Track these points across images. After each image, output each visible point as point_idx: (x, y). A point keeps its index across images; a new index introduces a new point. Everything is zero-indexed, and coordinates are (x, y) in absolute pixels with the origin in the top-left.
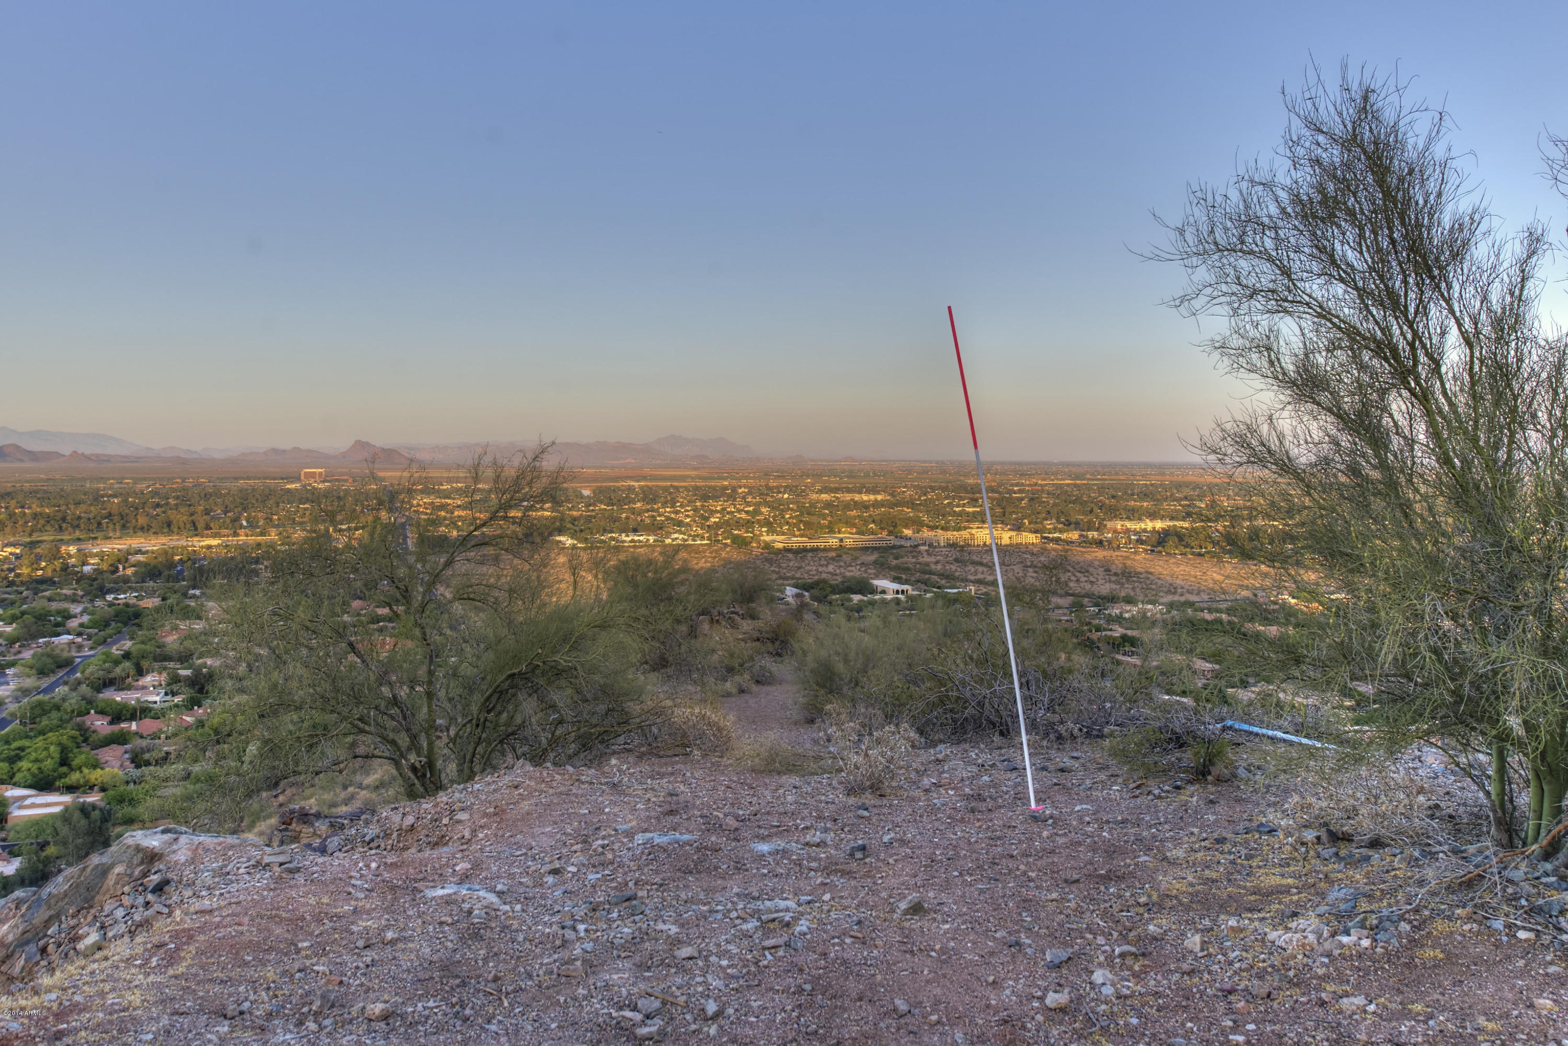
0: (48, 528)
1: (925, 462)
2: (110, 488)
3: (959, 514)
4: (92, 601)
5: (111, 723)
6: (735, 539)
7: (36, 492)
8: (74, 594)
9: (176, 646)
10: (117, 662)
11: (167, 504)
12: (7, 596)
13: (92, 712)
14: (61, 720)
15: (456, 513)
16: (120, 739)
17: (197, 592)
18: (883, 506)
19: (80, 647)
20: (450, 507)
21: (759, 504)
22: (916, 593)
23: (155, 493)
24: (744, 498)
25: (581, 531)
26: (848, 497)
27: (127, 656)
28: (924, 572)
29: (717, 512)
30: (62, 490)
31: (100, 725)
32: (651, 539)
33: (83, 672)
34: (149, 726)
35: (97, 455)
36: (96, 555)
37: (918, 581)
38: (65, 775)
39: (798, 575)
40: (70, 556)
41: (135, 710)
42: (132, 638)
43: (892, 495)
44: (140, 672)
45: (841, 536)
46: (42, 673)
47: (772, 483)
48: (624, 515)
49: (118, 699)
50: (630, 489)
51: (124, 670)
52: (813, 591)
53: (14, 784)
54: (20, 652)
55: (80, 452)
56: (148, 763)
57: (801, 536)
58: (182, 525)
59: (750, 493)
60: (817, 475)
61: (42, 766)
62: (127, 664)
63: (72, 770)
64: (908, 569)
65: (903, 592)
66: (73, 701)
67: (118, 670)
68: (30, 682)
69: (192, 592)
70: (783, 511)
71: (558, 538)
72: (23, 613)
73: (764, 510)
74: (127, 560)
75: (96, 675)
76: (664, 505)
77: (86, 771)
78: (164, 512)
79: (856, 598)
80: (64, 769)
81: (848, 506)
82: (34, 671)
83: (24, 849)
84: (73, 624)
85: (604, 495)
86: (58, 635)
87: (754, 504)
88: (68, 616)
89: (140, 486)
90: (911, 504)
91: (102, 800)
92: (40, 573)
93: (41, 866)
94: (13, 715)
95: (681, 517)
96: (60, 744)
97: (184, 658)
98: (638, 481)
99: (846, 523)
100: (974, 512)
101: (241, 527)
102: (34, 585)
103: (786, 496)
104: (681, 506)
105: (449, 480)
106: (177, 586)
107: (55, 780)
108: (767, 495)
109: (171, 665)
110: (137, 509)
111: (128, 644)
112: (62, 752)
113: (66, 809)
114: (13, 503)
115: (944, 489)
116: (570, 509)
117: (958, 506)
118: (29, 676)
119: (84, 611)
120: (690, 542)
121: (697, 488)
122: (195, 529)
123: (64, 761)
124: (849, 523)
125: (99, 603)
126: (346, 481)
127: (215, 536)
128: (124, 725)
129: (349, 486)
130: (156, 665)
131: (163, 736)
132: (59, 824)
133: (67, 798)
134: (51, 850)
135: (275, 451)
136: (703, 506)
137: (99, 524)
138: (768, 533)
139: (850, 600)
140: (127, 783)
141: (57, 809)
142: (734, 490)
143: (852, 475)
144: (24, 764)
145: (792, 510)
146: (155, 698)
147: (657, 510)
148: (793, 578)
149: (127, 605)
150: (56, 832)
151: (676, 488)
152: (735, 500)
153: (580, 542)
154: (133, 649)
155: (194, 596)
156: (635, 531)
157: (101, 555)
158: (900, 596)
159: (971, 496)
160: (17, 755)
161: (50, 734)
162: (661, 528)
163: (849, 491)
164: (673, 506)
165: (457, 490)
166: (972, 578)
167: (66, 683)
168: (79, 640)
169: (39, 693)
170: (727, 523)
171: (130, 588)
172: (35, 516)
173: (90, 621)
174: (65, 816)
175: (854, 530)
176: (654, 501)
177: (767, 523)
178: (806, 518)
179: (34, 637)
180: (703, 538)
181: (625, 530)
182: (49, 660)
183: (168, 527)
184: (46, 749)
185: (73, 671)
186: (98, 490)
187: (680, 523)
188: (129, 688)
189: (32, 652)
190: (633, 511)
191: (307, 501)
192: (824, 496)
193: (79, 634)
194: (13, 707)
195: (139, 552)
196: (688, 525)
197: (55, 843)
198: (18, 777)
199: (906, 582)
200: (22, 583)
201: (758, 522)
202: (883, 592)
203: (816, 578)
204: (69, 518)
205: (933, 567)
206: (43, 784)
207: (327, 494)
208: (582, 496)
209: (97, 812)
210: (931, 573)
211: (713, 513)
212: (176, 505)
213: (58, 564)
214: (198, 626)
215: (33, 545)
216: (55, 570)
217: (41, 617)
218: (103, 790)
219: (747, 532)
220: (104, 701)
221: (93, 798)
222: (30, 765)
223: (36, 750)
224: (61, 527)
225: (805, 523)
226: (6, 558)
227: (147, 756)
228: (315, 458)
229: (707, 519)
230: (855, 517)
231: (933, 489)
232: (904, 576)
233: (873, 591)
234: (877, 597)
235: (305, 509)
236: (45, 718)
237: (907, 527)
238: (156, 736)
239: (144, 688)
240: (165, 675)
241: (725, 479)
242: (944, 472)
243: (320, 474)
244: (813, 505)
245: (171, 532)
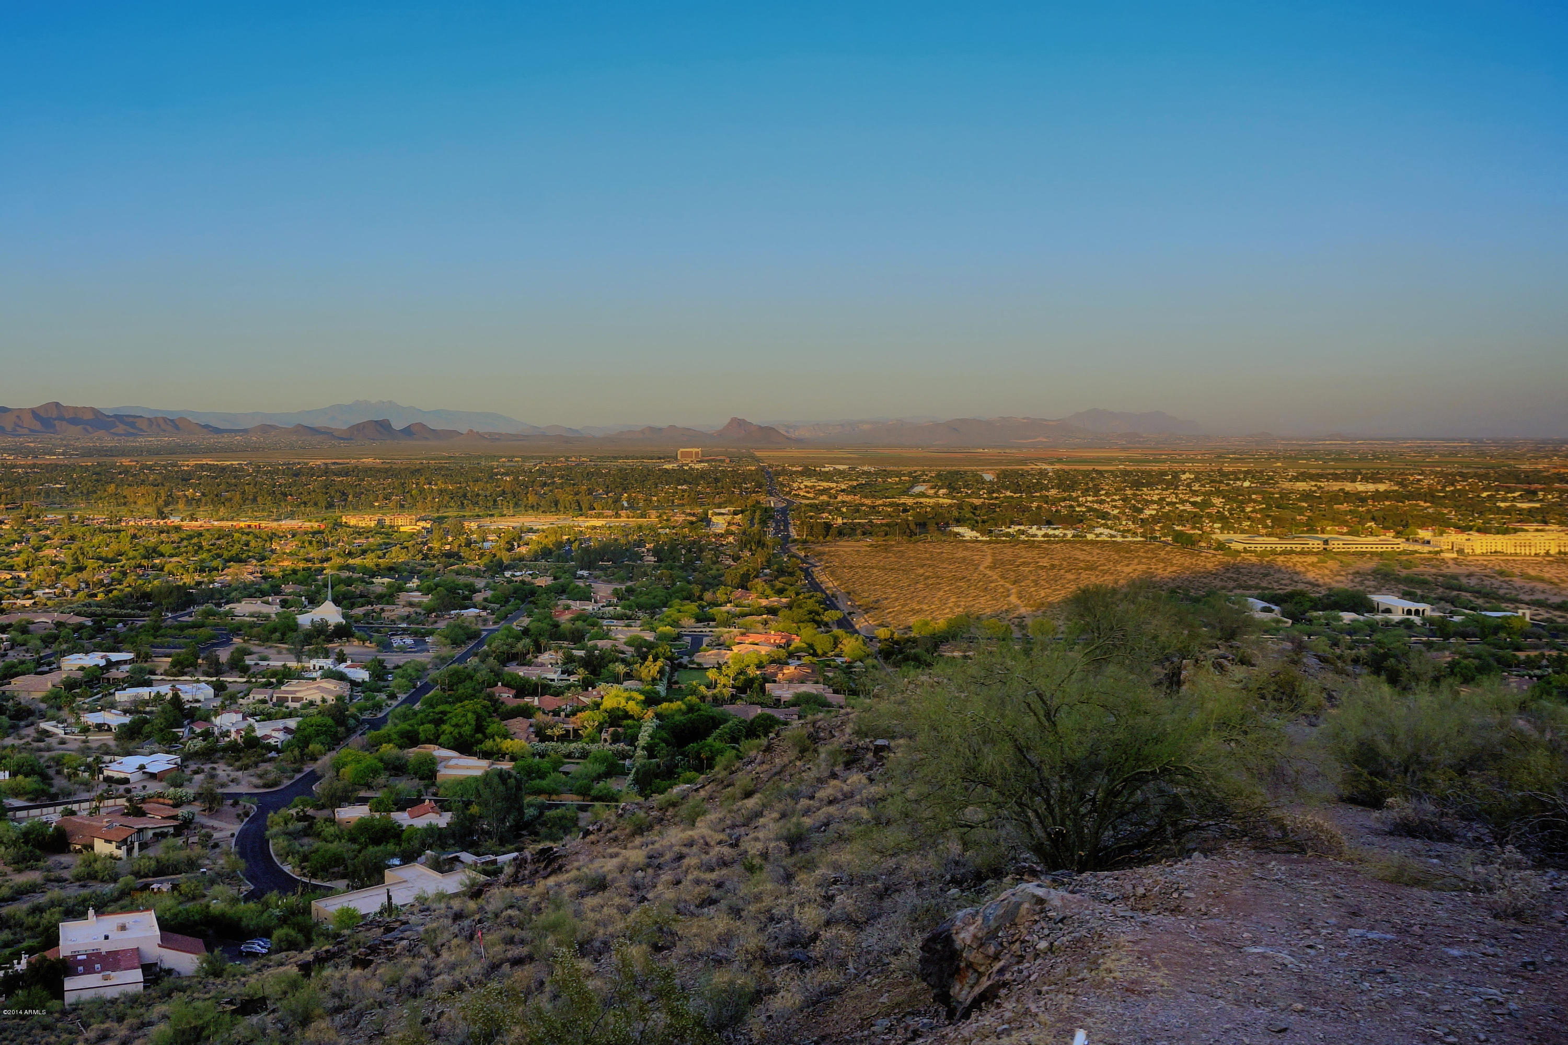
0: (452, 504)
1: (1453, 440)
2: (503, 466)
3: (1507, 511)
4: (493, 577)
5: (516, 696)
6: (1178, 537)
7: (441, 469)
8: (478, 569)
9: (569, 625)
10: (518, 639)
11: (554, 483)
12: (422, 568)
13: (500, 684)
14: (474, 689)
15: (840, 498)
16: (526, 712)
17: (585, 573)
18: (1387, 498)
19: (485, 621)
20: (833, 492)
21: (1210, 494)
22: (1437, 614)
23: (542, 472)
24: (1189, 485)
25: (984, 522)
26: (1335, 486)
27: (526, 632)
28: (1452, 588)
29: (1153, 502)
30: (462, 467)
31: (506, 695)
32: (1070, 534)
33: (490, 645)
34: (549, 701)
35: (490, 434)
36: (494, 532)
37: (1441, 599)
38: (481, 742)
39: (1264, 584)
40: (472, 532)
41: (536, 685)
42: (529, 616)
43: (1400, 484)
44: (539, 650)
45: (1326, 536)
46: (455, 643)
47: (1227, 468)
48: (1035, 504)
49: (521, 674)
50: (1043, 474)
51: (524, 646)
52: (1285, 605)
53: (440, 745)
54: (436, 622)
55: (475, 430)
56: (551, 739)
57: (1268, 535)
58: (568, 505)
59: (1197, 479)
60: (1291, 458)
61: (462, 731)
62: (526, 641)
63: (486, 737)
64: (1425, 582)
65: (1417, 612)
66: (484, 672)
67: (520, 646)
68: (446, 651)
69: (580, 572)
70: (1242, 502)
71: (956, 529)
72: (437, 585)
73: (1217, 501)
74: (520, 538)
75: (501, 649)
76: (1085, 492)
77: (498, 740)
78: (551, 491)
79: (1348, 617)
80: (479, 736)
81: (1335, 498)
82: (449, 641)
83: (454, 806)
84: (478, 598)
85: (1010, 479)
86: (466, 608)
87: (1204, 494)
88: (474, 591)
89: (528, 465)
90: (1430, 496)
91: (513, 768)
92: (448, 547)
93: (467, 823)
94: (435, 682)
95: (1106, 508)
96: (474, 712)
97: (577, 637)
98: (1051, 464)
99: (1333, 520)
100: (1530, 510)
101: (623, 508)
102: (444, 559)
103: (1247, 484)
104: (1107, 494)
105: (833, 461)
106: (567, 565)
107: (472, 745)
108: (1221, 482)
109: (565, 644)
110: (527, 487)
111: (526, 621)
112: (477, 720)
113: (487, 773)
114: (422, 480)
115: (1485, 477)
116: (969, 496)
117: (1504, 500)
118: (445, 645)
119: (487, 586)
120: (1119, 539)
121: (1126, 473)
122: (580, 510)
123: (480, 728)
124: (1337, 519)
125: (498, 579)
126: (723, 461)
127: (598, 516)
128: (527, 699)
129: (727, 466)
130: (553, 644)
131: (563, 714)
132: (481, 787)
133: (484, 763)
134: (474, 809)
135: (651, 429)
136: (1134, 495)
137: (495, 501)
138: (1222, 529)
139: (1340, 619)
140: (534, 755)
141: (478, 773)
142: (1176, 476)
143: (1340, 457)
144: (446, 727)
145: (1255, 501)
146: (553, 675)
147: (1076, 499)
148: (1257, 587)
149: (523, 582)
150: (479, 795)
151: (1100, 473)
152: (1177, 488)
153: (982, 535)
154: (531, 627)
155: (582, 577)
156: (1049, 523)
157: (498, 533)
158: (1412, 617)
159: (1525, 486)
160: (441, 718)
161: (466, 702)
162: (1081, 521)
163: (1336, 478)
164: (1096, 494)
165: (840, 473)
166: (1526, 598)
167: (476, 655)
168: (484, 614)
169: (454, 662)
170: (1166, 516)
171: (525, 566)
172: (441, 492)
173: (493, 596)
174: (486, 780)
175: (1345, 530)
176: (1072, 488)
177: (1221, 518)
178: (1275, 512)
179: (448, 607)
180: (1135, 534)
181: (1037, 521)
182: (460, 632)
183: (555, 506)
184: (465, 716)
185: (481, 644)
186: (492, 468)
187: (1105, 516)
188: (529, 664)
189: (446, 622)
190: (1046, 499)
191: (685, 482)
192: (1302, 486)
193: (484, 609)
194: (434, 674)
195: (531, 530)
196: (1116, 517)
197: (479, 804)
198: (443, 739)
199: (1423, 599)
200: (435, 557)
201: (1209, 516)
202: (1388, 611)
203: (1289, 589)
204: (469, 495)
205: (1464, 581)
206: (464, 747)
207: (703, 475)
208: (983, 482)
209: (513, 780)
210: (1460, 589)
211: (1147, 503)
212: (561, 484)
213: (462, 539)
214: (589, 607)
215: (440, 520)
216: (460, 545)
217: (452, 590)
218: (513, 759)
219: (1194, 528)
220: (509, 674)
221: (506, 765)
222: (452, 729)
223: (456, 715)
224: (463, 504)
225: (1275, 520)
226: (419, 532)
227: (549, 732)
228: (691, 436)
229: (1140, 511)
230: (1346, 513)
231: (1464, 477)
232: (1419, 592)
233: (1372, 608)
234: (1379, 617)
235: (684, 491)
236: (460, 686)
237: (1423, 526)
238: (556, 713)
239: (542, 665)
240: (560, 654)
241: (1164, 461)
242: (1482, 454)
243: (697, 453)
244: (1285, 495)
245: (557, 511)
